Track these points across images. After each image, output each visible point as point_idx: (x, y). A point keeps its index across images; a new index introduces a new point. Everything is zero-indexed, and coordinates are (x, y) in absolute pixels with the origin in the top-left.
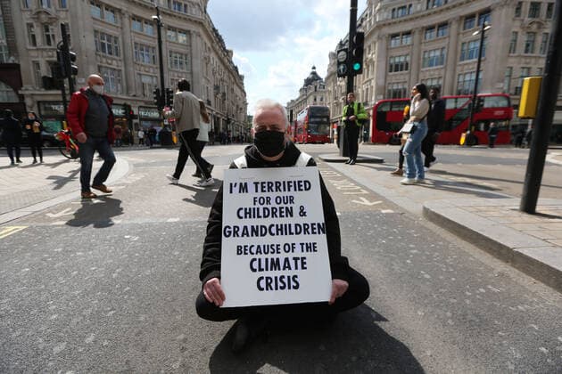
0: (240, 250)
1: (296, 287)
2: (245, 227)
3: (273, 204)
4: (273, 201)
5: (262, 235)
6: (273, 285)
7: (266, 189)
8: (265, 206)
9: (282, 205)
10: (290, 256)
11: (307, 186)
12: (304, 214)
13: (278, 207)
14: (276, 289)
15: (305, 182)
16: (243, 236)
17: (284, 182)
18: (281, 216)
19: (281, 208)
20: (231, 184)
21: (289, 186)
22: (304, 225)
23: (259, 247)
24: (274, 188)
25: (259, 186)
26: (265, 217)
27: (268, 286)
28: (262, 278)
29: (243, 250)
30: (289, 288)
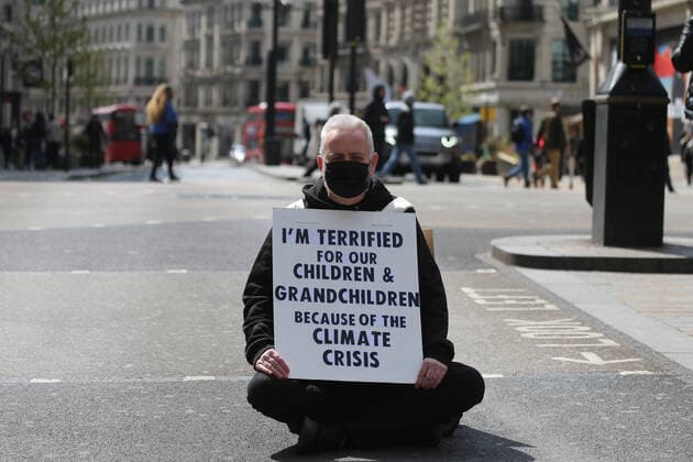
0: (298, 317)
1: (376, 365)
2: (306, 290)
3: (346, 262)
4: (345, 258)
5: (329, 301)
6: (345, 360)
7: (336, 241)
8: (334, 263)
9: (359, 264)
10: (369, 329)
11: (398, 240)
12: (390, 279)
13: (352, 266)
14: (349, 364)
15: (395, 235)
16: (302, 300)
17: (363, 233)
18: (357, 279)
19: (356, 269)
20: (284, 230)
21: (370, 240)
22: (390, 293)
23: (325, 315)
24: (347, 240)
25: (326, 235)
26: (333, 278)
27: (338, 360)
28: (330, 351)
29: (303, 317)
30: (366, 365)
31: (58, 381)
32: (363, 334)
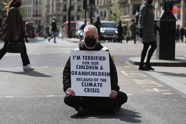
0: (77, 79)
1: (99, 92)
2: (80, 72)
3: (90, 64)
5: (86, 75)
6: (90, 91)
7: (87, 59)
8: (87, 65)
10: (96, 82)
11: (104, 58)
12: (102, 69)
13: (92, 66)
15: (103, 57)
16: (79, 75)
17: (95, 57)
18: (93, 69)
19: (93, 66)
20: (74, 56)
21: (97, 58)
22: (102, 73)
23: (85, 79)
24: (91, 59)
25: (85, 58)
26: (87, 69)
27: (88, 91)
28: (86, 88)
29: (79, 79)
30: (96, 92)
31: (13, 97)
32: (95, 84)
